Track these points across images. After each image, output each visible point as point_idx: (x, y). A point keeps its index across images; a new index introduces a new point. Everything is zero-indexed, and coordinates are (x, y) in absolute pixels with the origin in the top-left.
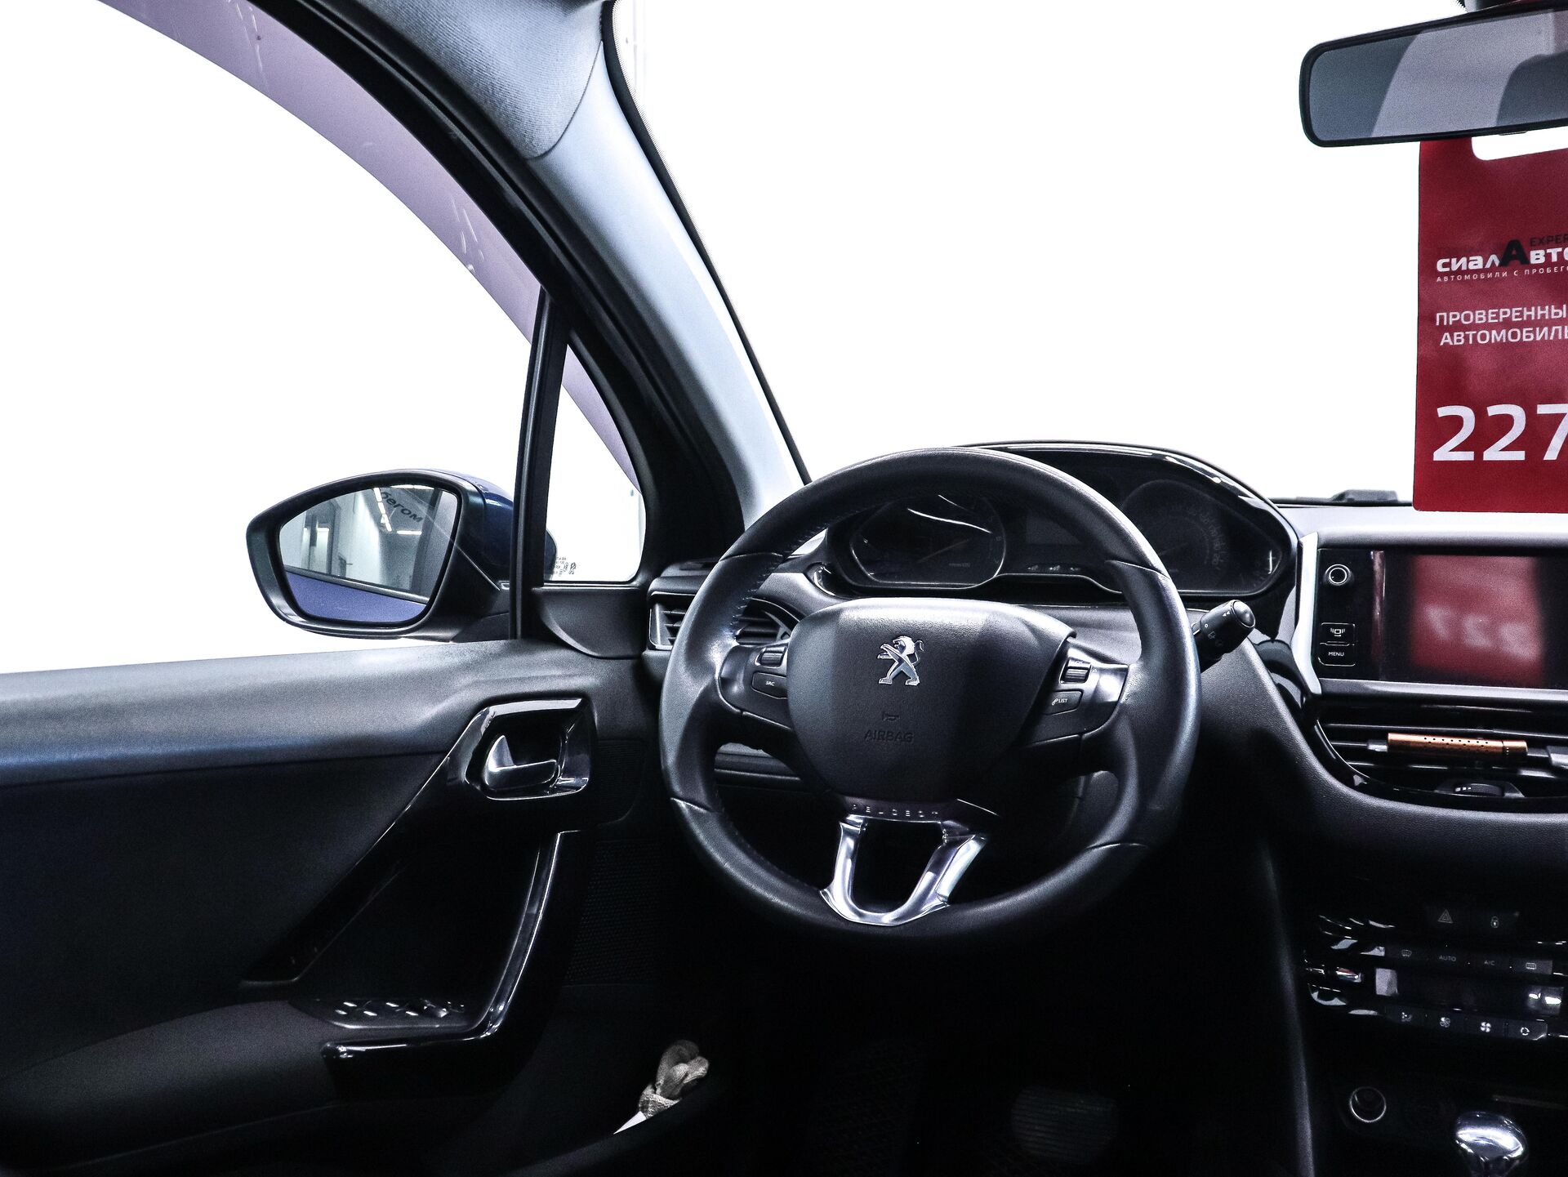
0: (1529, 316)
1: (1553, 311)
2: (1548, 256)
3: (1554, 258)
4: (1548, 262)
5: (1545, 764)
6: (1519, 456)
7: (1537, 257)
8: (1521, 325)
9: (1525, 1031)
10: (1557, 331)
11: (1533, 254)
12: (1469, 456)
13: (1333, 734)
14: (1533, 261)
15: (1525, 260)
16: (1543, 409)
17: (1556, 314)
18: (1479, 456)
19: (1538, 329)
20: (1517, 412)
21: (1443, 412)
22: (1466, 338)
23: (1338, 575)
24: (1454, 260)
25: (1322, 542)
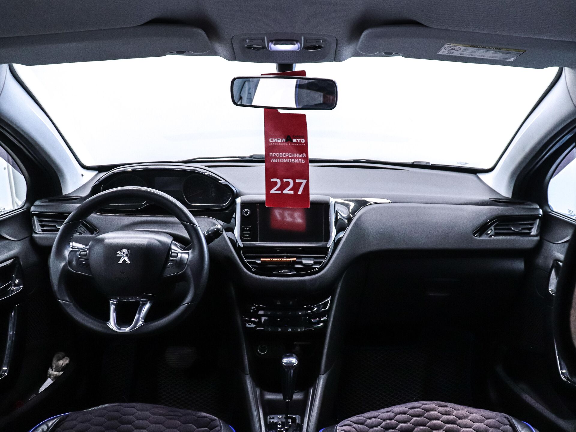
0: (293, 156)
1: (299, 155)
2: (297, 141)
3: (299, 142)
4: (297, 143)
5: (301, 263)
6: (292, 192)
7: (294, 140)
8: (291, 158)
9: (299, 330)
10: (300, 160)
11: (293, 139)
12: (279, 192)
13: (246, 258)
14: (294, 142)
15: (292, 141)
16: (297, 181)
17: (300, 156)
18: (282, 192)
19: (295, 159)
20: (291, 181)
21: (272, 180)
22: (278, 160)
23: (246, 213)
24: (274, 139)
25: (242, 202)
